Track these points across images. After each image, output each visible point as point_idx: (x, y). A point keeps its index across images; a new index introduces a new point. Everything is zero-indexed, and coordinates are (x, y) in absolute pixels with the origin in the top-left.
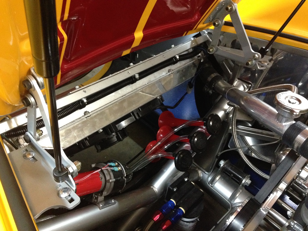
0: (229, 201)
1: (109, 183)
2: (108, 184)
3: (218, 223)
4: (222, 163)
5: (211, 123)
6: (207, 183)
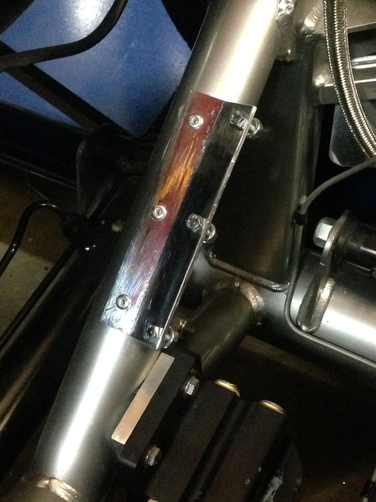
4: (325, 232)
6: (291, 325)
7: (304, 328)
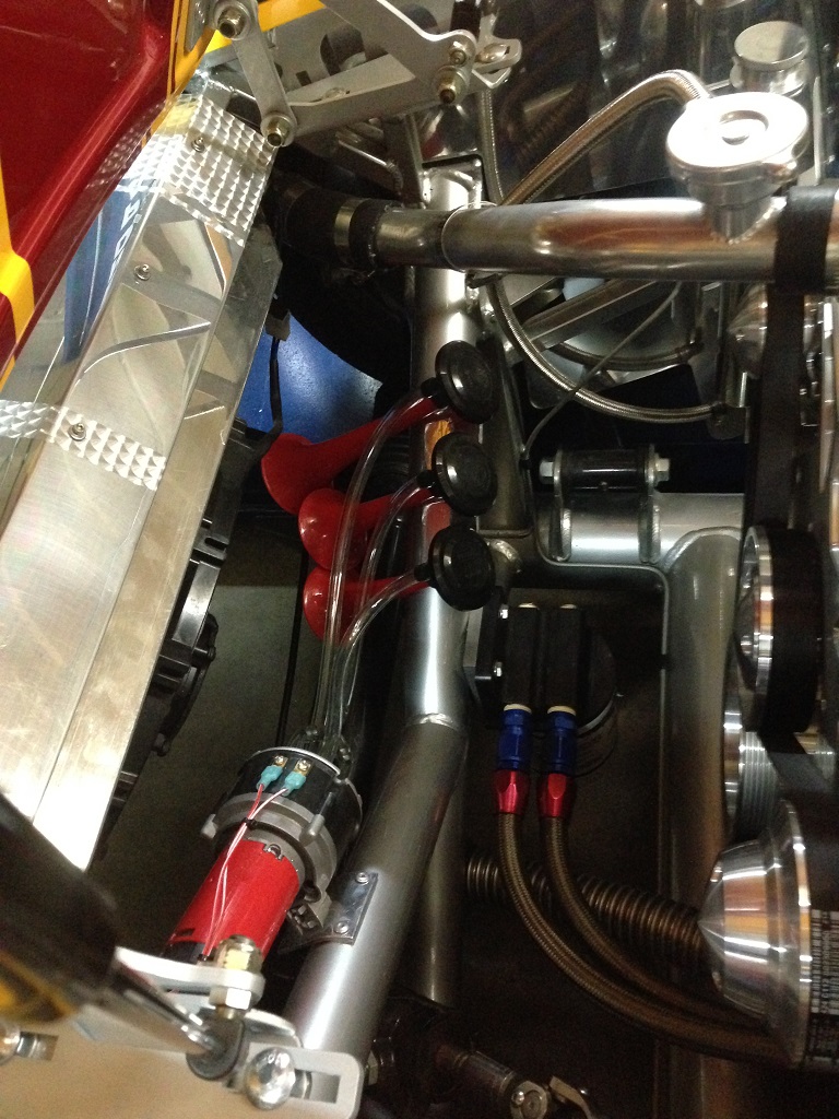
0: (643, 564)
1: (314, 843)
2: (312, 850)
3: (664, 652)
5: (458, 384)
6: (547, 560)
7: (559, 559)
